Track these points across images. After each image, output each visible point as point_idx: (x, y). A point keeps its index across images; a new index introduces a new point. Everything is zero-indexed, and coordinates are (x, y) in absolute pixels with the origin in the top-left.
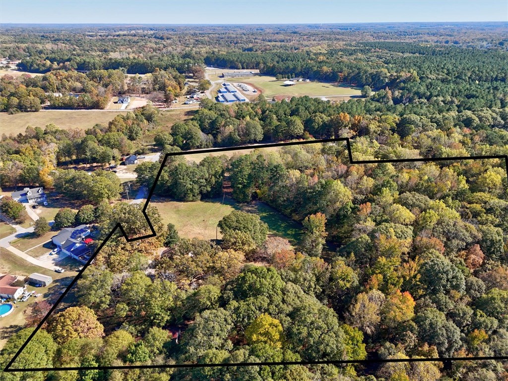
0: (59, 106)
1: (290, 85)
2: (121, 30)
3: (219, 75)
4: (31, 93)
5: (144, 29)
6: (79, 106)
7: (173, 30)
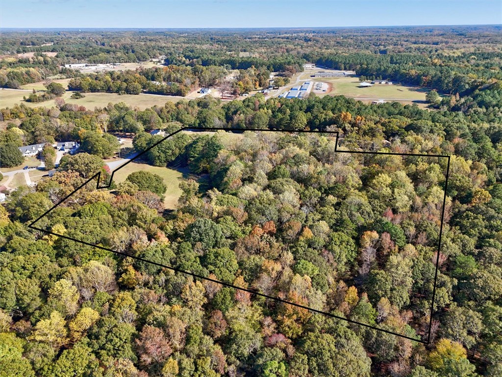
0: (153, 91)
1: (367, 86)
2: (286, 33)
3: (311, 75)
4: (137, 80)
5: (307, 32)
6: (167, 92)
7: (334, 32)
